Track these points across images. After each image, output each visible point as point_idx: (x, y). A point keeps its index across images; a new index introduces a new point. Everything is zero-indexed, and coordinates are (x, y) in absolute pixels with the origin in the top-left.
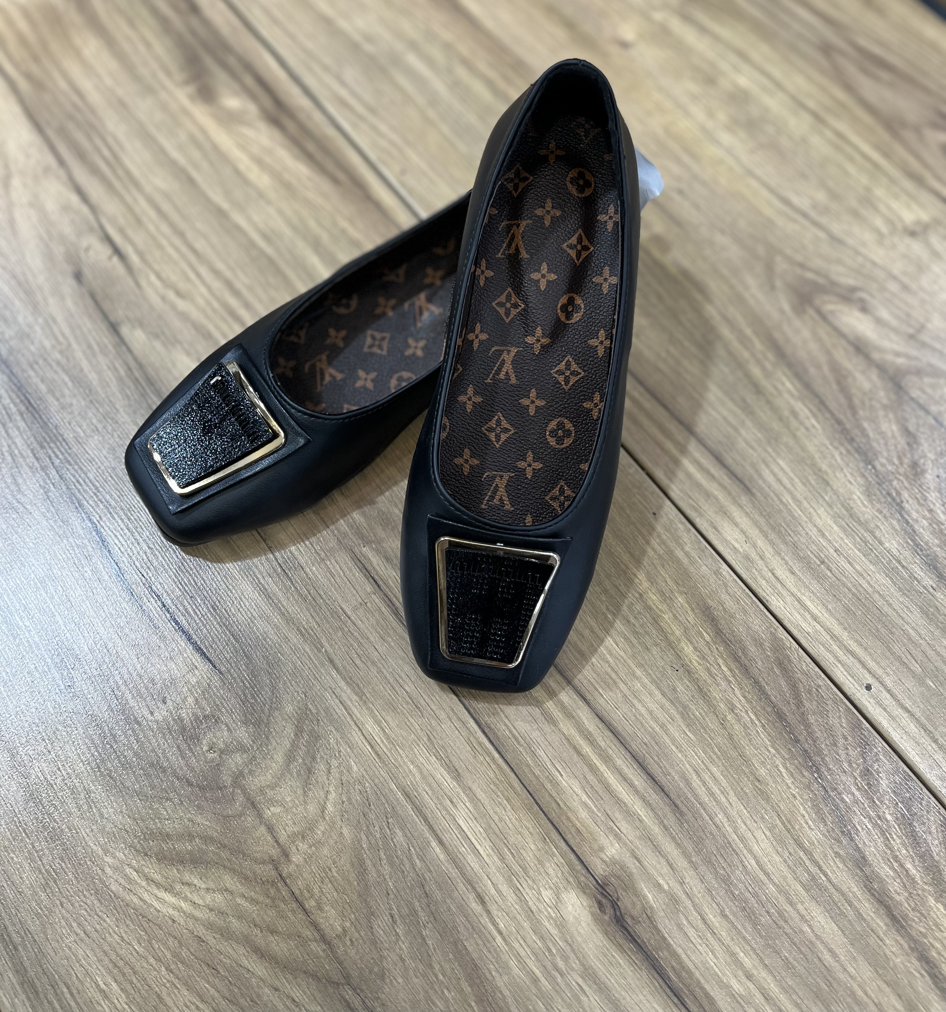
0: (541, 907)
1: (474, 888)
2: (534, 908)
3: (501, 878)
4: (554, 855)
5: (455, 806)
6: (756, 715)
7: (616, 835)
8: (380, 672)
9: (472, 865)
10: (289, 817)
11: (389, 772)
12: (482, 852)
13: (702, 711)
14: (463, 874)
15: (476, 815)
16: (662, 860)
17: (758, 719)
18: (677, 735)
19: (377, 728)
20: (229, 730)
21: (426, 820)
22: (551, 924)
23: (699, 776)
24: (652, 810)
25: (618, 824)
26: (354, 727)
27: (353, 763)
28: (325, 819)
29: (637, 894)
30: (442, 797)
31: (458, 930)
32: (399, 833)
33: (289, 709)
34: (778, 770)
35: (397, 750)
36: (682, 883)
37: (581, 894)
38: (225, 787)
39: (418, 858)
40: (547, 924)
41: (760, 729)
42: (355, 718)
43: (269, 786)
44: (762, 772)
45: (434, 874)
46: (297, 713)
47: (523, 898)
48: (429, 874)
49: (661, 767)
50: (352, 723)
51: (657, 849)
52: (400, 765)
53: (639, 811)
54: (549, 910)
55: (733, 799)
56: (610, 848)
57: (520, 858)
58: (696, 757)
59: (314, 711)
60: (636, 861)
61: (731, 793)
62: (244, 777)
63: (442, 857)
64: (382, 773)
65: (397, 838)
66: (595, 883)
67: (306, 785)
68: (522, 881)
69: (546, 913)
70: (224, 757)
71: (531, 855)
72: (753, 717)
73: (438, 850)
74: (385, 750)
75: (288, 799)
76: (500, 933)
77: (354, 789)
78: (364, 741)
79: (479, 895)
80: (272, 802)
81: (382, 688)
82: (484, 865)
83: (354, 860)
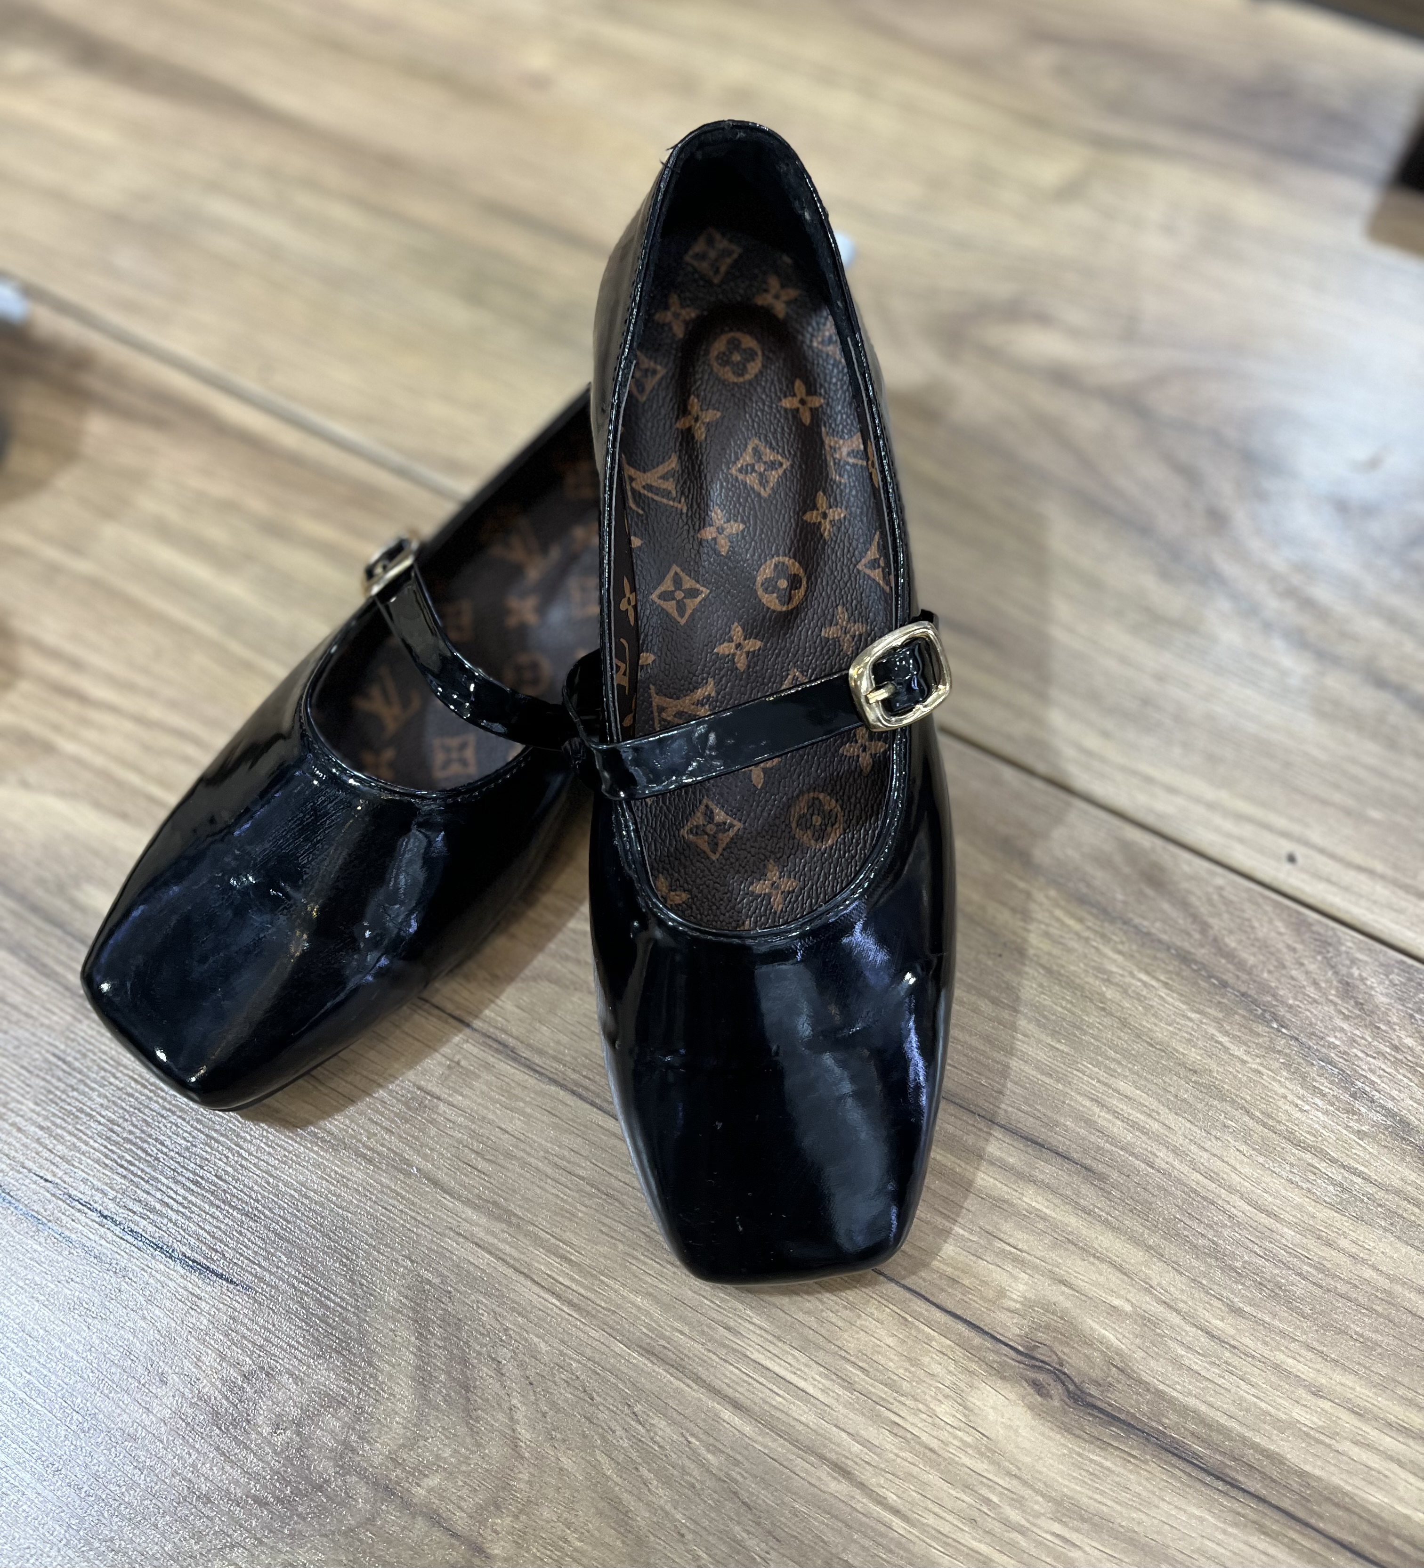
0: (943, 1436)
1: (822, 1457)
2: (934, 1444)
3: (860, 1419)
4: (930, 1338)
5: (737, 1333)
6: (1148, 973)
7: (1015, 1260)
8: (524, 1164)
9: (803, 1419)
10: (460, 1483)
11: (604, 1326)
12: (811, 1390)
13: (1064, 1003)
14: (794, 1442)
15: (777, 1332)
16: (1104, 1267)
17: (1154, 977)
18: (1041, 1056)
19: (554, 1261)
20: (297, 1379)
21: (698, 1379)
22: (971, 1457)
23: (1103, 1106)
24: (1054, 1192)
25: (1011, 1241)
26: (515, 1276)
27: (536, 1340)
28: (523, 1458)
29: (1088, 1341)
30: (709, 1326)
31: (823, 1541)
32: (660, 1423)
33: (391, 1296)
34: (1217, 1042)
35: (602, 1282)
36: (1149, 1289)
37: (999, 1384)
38: (326, 1481)
39: (708, 1451)
40: (965, 1460)
41: (1163, 992)
42: (512, 1262)
43: (404, 1446)
44: (1194, 1055)
45: (747, 1465)
46: (407, 1298)
47: (909, 1436)
48: (737, 1469)
49: (1038, 1118)
50: (509, 1272)
51: (1087, 1251)
52: (619, 1307)
53: (1034, 1204)
54: (959, 1434)
55: (1171, 1119)
56: (1013, 1284)
57: (877, 1370)
58: (1085, 1078)
59: (436, 1281)
60: (1064, 1288)
61: (1163, 1110)
62: (353, 1450)
63: (748, 1429)
64: (592, 1333)
65: (660, 1433)
66: (1012, 1353)
67: (469, 1414)
68: (896, 1407)
69: (956, 1443)
70: (306, 1431)
71: (892, 1356)
72: (1144, 977)
73: (737, 1421)
74: (582, 1291)
75: (447, 1453)
76: (896, 1512)
77: (555, 1383)
78: (542, 1294)
79: (836, 1465)
80: (420, 1472)
81: (539, 1191)
82: (822, 1410)
83: (601, 1505)
